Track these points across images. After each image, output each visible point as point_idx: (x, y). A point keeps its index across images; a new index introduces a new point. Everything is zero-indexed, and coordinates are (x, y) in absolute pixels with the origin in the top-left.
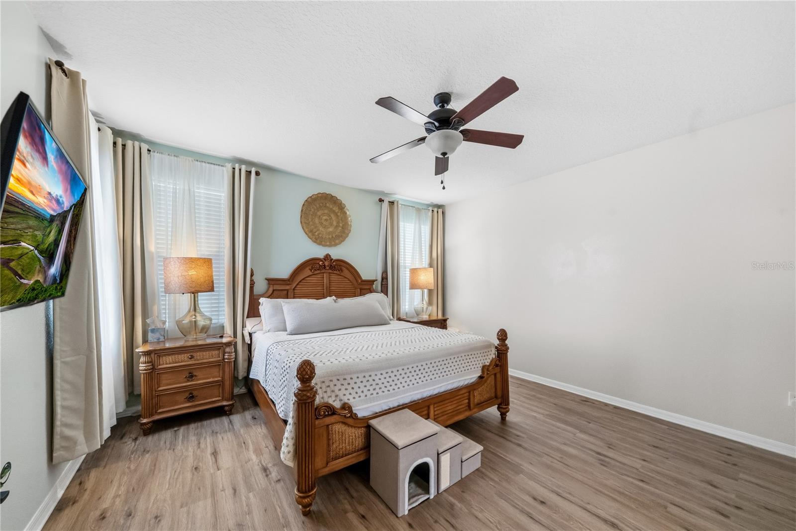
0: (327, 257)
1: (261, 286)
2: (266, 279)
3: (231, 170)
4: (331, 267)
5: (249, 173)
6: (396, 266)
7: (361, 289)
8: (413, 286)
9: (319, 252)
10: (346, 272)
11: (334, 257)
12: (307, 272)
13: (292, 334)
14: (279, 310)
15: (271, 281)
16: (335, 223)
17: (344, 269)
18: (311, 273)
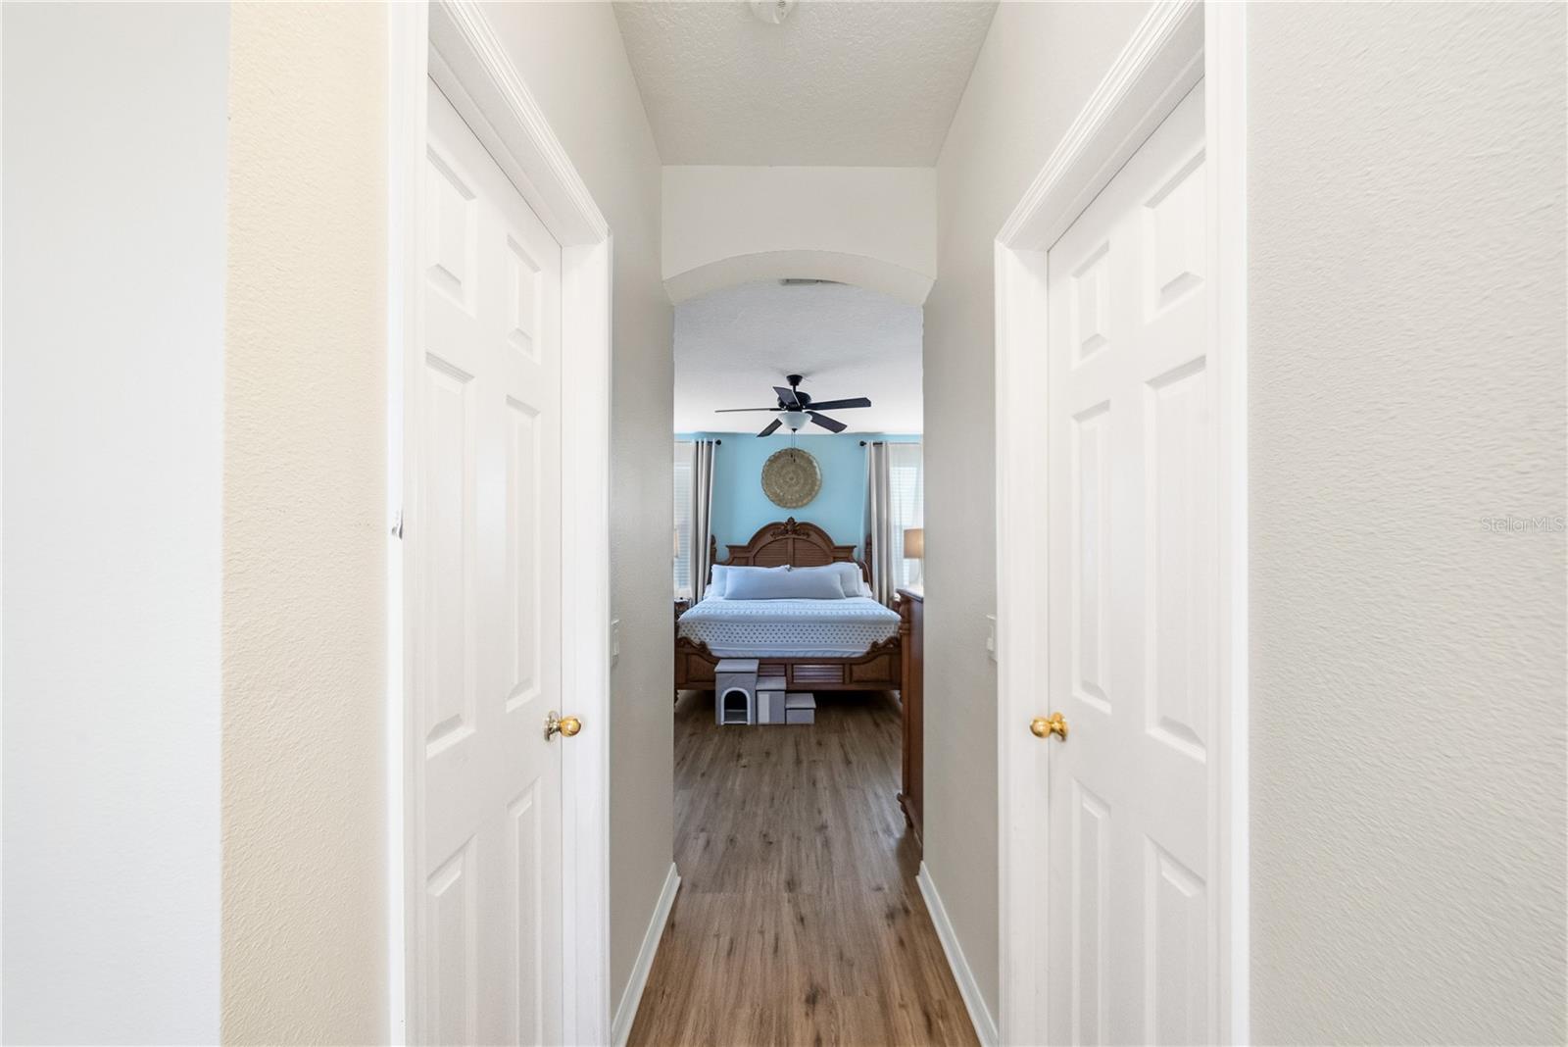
0: (791, 520)
1: (723, 553)
2: (727, 546)
3: (694, 444)
4: (795, 532)
5: (710, 443)
6: (884, 527)
7: (834, 558)
8: (908, 554)
9: (781, 515)
10: (814, 537)
11: (798, 520)
12: (768, 538)
13: (727, 599)
14: (724, 576)
15: (732, 548)
16: (802, 481)
17: (811, 533)
18: (772, 539)
